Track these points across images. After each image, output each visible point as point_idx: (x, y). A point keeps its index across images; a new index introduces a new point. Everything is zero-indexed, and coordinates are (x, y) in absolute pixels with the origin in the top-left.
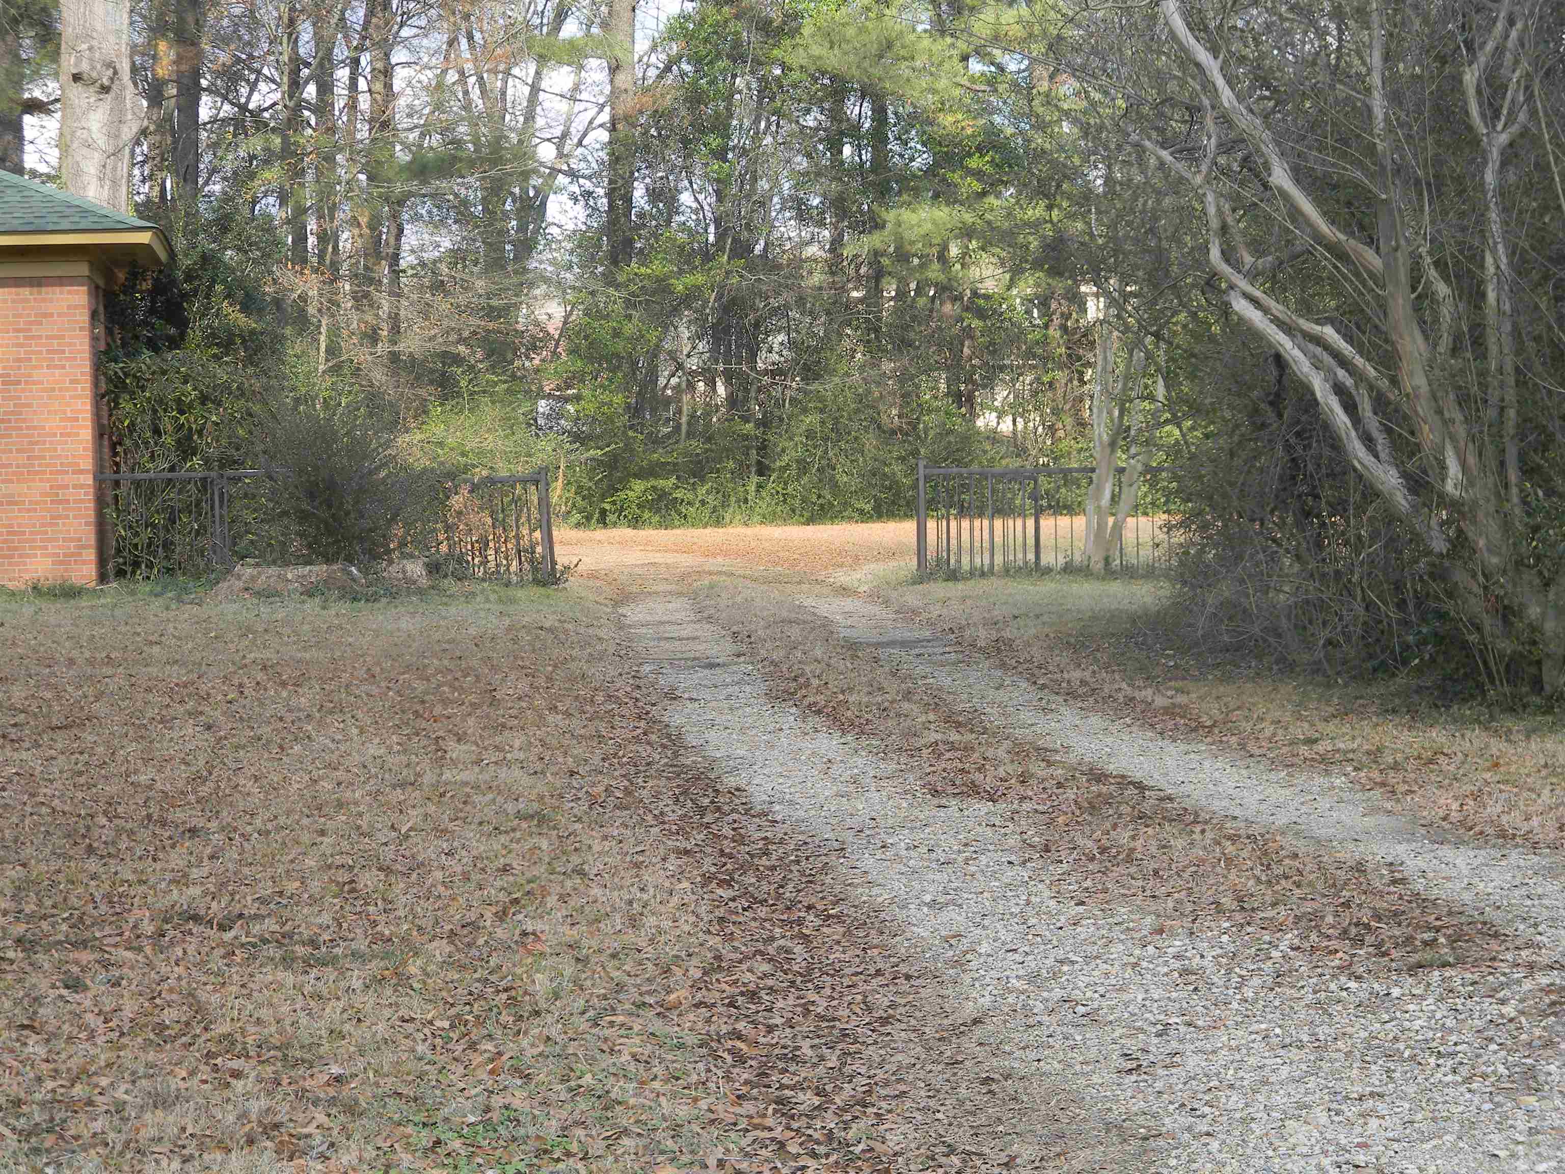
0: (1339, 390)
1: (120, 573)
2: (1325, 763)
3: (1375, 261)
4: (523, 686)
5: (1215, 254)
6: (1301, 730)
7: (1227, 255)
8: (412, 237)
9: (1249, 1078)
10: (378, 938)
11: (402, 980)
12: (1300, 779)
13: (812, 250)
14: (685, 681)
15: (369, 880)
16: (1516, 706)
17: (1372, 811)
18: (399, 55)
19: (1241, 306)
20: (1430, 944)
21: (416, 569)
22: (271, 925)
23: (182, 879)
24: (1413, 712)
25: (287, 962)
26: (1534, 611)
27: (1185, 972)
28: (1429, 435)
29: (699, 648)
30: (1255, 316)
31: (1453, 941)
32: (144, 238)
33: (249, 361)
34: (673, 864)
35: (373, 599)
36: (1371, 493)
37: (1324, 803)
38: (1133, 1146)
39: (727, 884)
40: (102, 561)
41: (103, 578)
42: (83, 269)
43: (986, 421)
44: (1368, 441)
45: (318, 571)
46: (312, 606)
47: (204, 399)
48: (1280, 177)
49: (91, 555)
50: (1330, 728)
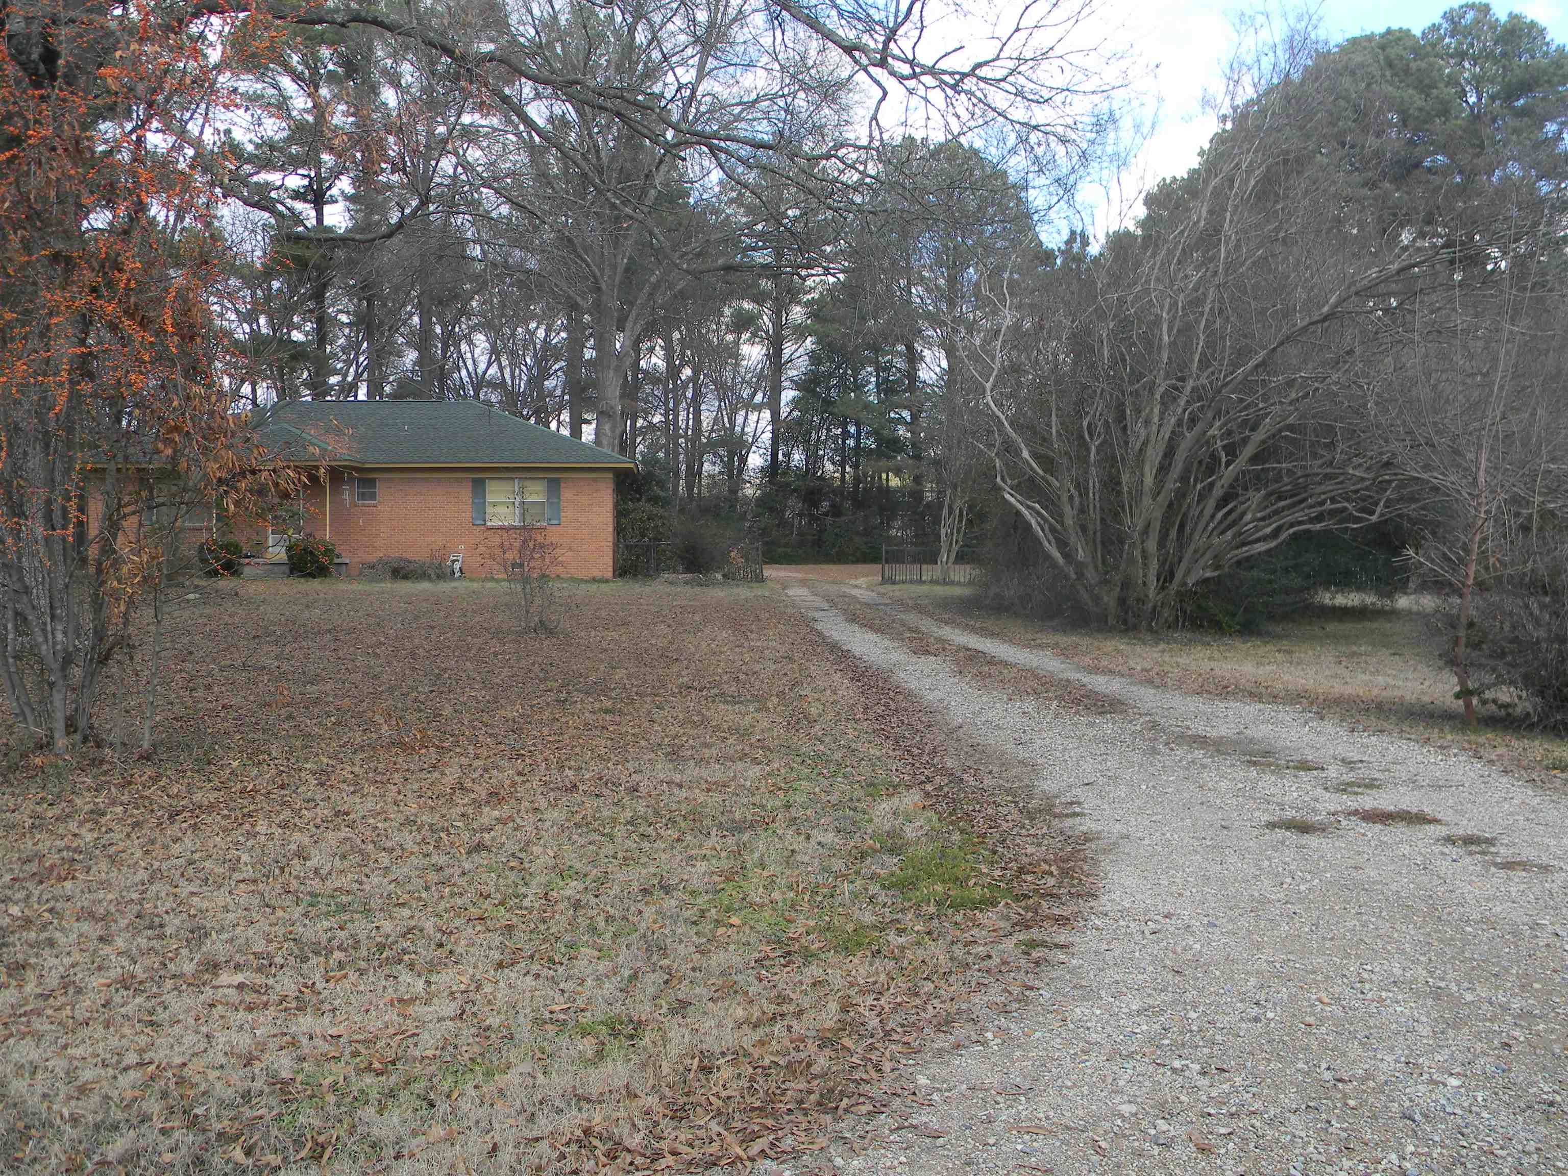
0: (1039, 524)
1: (620, 575)
2: (1040, 647)
3: (1057, 484)
4: (767, 615)
5: (999, 479)
6: (1029, 636)
7: (1003, 479)
8: (707, 466)
9: (1060, 748)
10: (752, 695)
11: (767, 710)
12: (1035, 651)
13: (836, 475)
14: (817, 615)
15: (742, 677)
16: (1099, 630)
17: (1063, 663)
18: (703, 407)
19: (1007, 496)
20: (1103, 706)
21: (719, 576)
22: (716, 691)
23: (679, 675)
24: (1065, 632)
25: (726, 702)
26: (1106, 599)
27: (1024, 713)
28: (1073, 540)
29: (817, 605)
30: (1012, 500)
31: (1111, 705)
32: (631, 465)
33: (662, 507)
34: (839, 674)
35: (707, 586)
36: (1048, 557)
37: (1046, 660)
38: (1030, 768)
39: (859, 681)
40: (614, 571)
41: (614, 577)
42: (611, 475)
43: (893, 532)
44: (1050, 543)
45: (689, 576)
46: (688, 588)
47: (649, 519)
48: (1026, 454)
49: (611, 569)
50: (1039, 635)
